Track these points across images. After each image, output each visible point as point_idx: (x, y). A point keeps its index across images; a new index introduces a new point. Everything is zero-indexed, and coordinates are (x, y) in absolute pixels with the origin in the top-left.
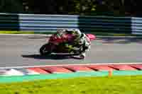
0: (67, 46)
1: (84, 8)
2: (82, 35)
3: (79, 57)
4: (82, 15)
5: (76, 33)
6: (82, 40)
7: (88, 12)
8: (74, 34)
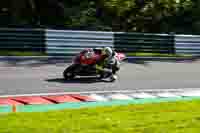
0: (97, 66)
2: (113, 54)
3: (108, 79)
5: (107, 51)
6: (113, 60)
8: (104, 53)
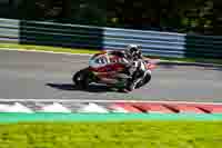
1: (194, 24)
4: (191, 33)
7: (199, 29)
